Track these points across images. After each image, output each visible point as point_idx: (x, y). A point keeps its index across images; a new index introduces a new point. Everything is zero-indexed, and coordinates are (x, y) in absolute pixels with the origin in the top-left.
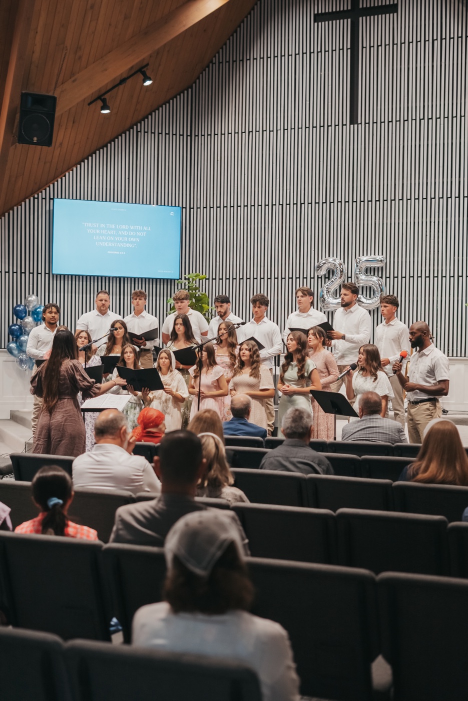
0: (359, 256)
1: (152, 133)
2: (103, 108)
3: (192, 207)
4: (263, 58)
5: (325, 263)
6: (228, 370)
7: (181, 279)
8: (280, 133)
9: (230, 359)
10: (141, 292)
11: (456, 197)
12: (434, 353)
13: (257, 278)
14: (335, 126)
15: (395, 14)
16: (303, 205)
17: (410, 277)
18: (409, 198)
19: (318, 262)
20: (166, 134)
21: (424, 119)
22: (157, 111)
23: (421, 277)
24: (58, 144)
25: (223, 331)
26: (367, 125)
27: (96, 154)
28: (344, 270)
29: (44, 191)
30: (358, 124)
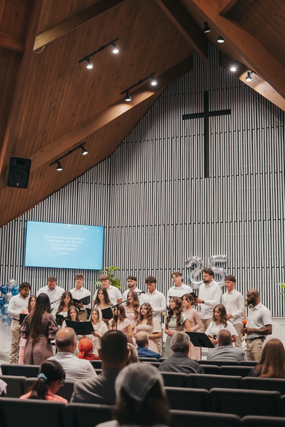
0: (211, 255)
1: (87, 183)
2: (58, 168)
3: (110, 226)
4: (153, 140)
5: (191, 260)
6: (134, 321)
7: (103, 270)
8: (163, 183)
9: (135, 315)
10: (81, 275)
11: (268, 220)
12: (262, 308)
13: (149, 269)
14: (196, 178)
15: (230, 115)
16: (177, 225)
17: (242, 268)
18: (240, 220)
19: (187, 259)
20: (95, 183)
21: (248, 174)
22: (90, 170)
23: (249, 268)
24: (31, 188)
25: (130, 297)
26: (215, 178)
27: (53, 195)
28: (202, 264)
29: (21, 217)
30: (209, 178)
